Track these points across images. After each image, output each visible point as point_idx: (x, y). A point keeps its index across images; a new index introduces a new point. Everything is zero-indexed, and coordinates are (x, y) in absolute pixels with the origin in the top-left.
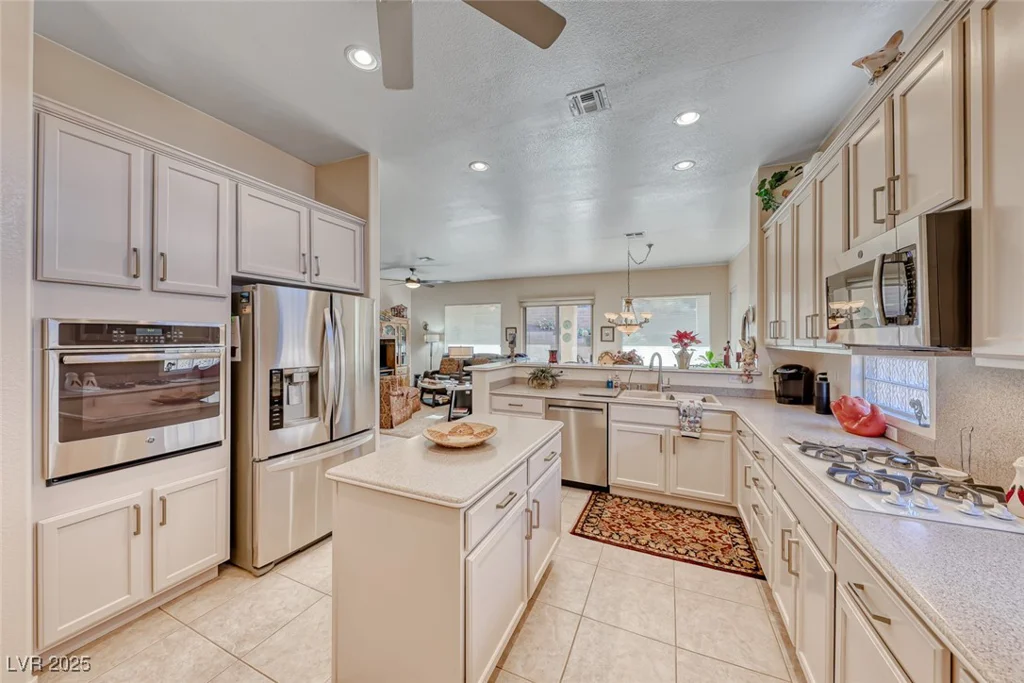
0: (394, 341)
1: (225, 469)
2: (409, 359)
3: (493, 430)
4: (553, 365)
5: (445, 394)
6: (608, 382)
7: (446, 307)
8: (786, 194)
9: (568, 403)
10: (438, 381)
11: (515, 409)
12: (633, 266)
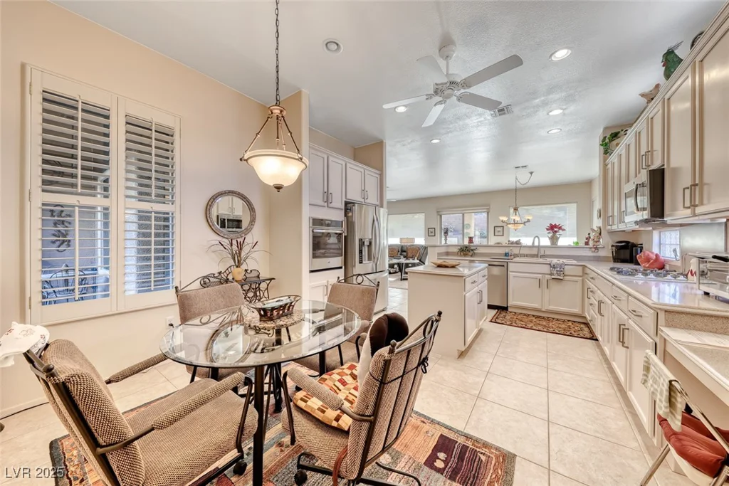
4: (472, 244)
6: (506, 254)
8: (617, 145)
12: (519, 185)
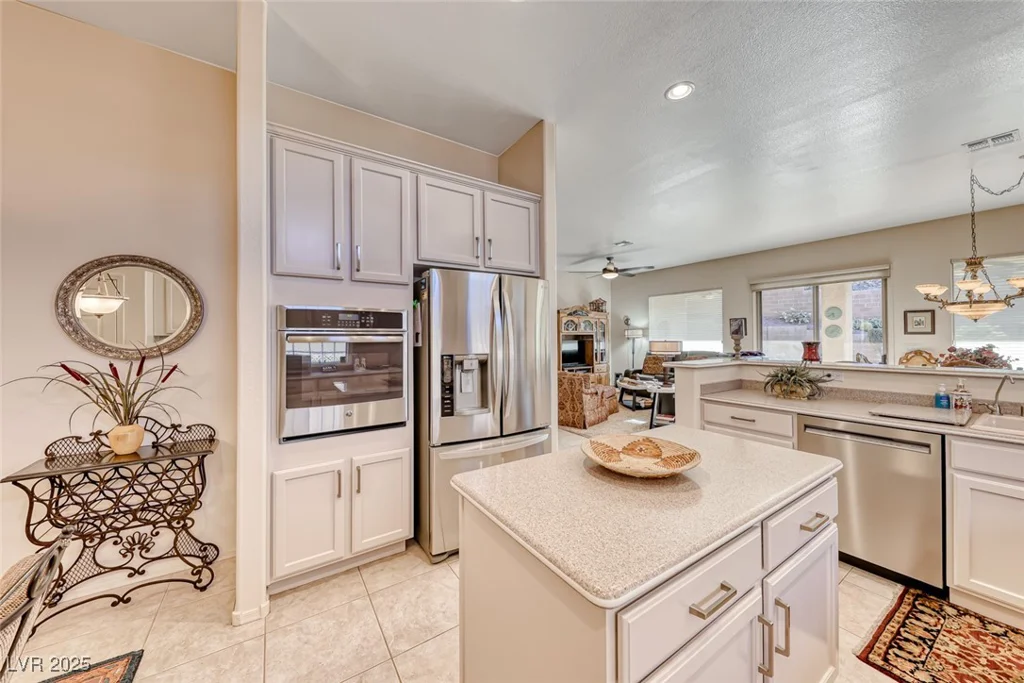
0: (592, 336)
1: (408, 449)
2: (610, 358)
3: (693, 456)
4: (811, 364)
5: (649, 397)
6: (938, 397)
7: (650, 299)
9: (841, 426)
10: (639, 381)
11: (742, 425)
